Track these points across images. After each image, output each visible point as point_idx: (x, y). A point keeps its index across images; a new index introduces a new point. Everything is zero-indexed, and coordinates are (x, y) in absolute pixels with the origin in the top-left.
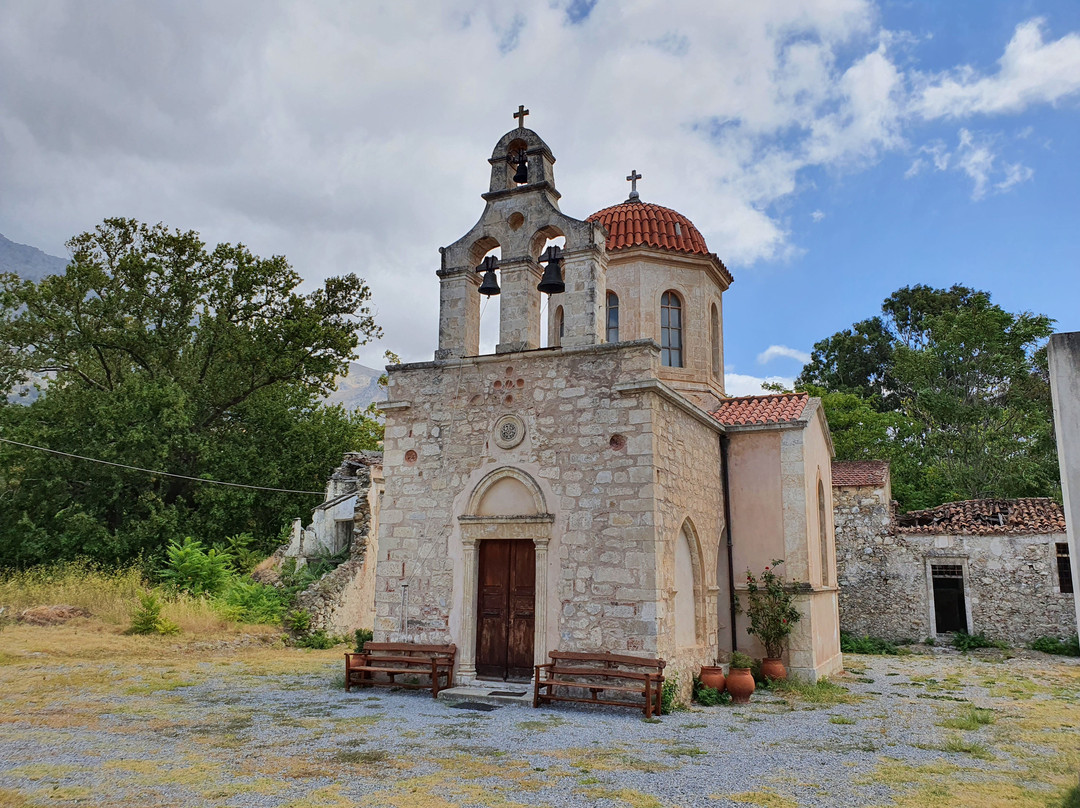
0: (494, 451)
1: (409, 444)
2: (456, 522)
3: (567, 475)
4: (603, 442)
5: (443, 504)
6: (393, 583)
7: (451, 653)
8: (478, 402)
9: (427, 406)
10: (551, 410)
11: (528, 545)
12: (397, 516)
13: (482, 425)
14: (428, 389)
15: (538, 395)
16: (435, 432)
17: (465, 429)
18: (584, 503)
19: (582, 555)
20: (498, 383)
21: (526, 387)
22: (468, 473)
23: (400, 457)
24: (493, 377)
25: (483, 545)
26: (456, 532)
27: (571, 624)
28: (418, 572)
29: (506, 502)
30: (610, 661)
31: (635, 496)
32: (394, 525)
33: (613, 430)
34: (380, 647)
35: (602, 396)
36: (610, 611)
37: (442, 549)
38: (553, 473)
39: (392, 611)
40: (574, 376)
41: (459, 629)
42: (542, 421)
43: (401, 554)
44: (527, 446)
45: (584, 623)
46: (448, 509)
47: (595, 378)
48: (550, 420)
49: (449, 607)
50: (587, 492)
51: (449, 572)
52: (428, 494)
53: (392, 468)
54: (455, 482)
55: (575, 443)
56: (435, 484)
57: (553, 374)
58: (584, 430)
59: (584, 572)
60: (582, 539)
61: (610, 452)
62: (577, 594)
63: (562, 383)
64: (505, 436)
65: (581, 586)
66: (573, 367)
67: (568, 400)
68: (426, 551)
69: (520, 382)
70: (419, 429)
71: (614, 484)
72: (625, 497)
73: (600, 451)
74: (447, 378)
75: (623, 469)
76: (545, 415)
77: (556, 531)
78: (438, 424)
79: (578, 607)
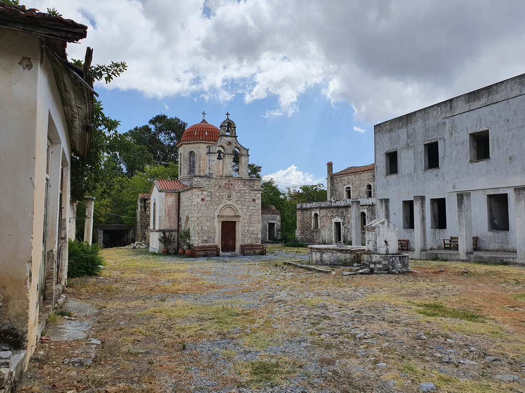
0: (226, 200)
1: (202, 197)
2: (216, 217)
3: (243, 207)
4: (251, 200)
5: (212, 212)
6: (199, 232)
7: (216, 247)
8: (221, 188)
9: (207, 187)
10: (239, 192)
11: (235, 222)
12: (200, 215)
13: (222, 194)
14: (207, 183)
15: (236, 188)
16: (209, 194)
17: (218, 194)
18: (247, 213)
19: (246, 225)
20: (226, 184)
21: (233, 186)
22: (219, 205)
23: (199, 200)
24: (225, 182)
25: (223, 222)
26: (217, 219)
27: (244, 239)
28: (206, 229)
29: (228, 212)
30: (252, 246)
31: (258, 212)
32: (199, 217)
33: (253, 198)
34: (196, 247)
35: (251, 190)
36: (252, 236)
37: (213, 223)
38: (240, 206)
39: (199, 239)
40: (244, 185)
41: (217, 241)
42: (237, 194)
43: (201, 224)
44: (234, 200)
45: (247, 238)
46: (214, 214)
47: (249, 186)
48: (239, 194)
49: (215, 237)
50: (247, 211)
51: (215, 229)
52: (208, 210)
53: (197, 203)
54: (215, 207)
55: (245, 200)
56: (210, 207)
57: (240, 183)
58: (247, 197)
59: (247, 228)
60: (247, 221)
61: (252, 203)
62: (245, 233)
63: (242, 186)
64: (228, 197)
65: (246, 231)
66: (244, 182)
67: (244, 190)
68: (208, 224)
69: (232, 184)
70: (205, 193)
71: (253, 210)
72: (255, 212)
73: (250, 202)
74: (212, 181)
75: (255, 206)
76: (238, 193)
77: (241, 219)
78: (210, 192)
79: (245, 235)
